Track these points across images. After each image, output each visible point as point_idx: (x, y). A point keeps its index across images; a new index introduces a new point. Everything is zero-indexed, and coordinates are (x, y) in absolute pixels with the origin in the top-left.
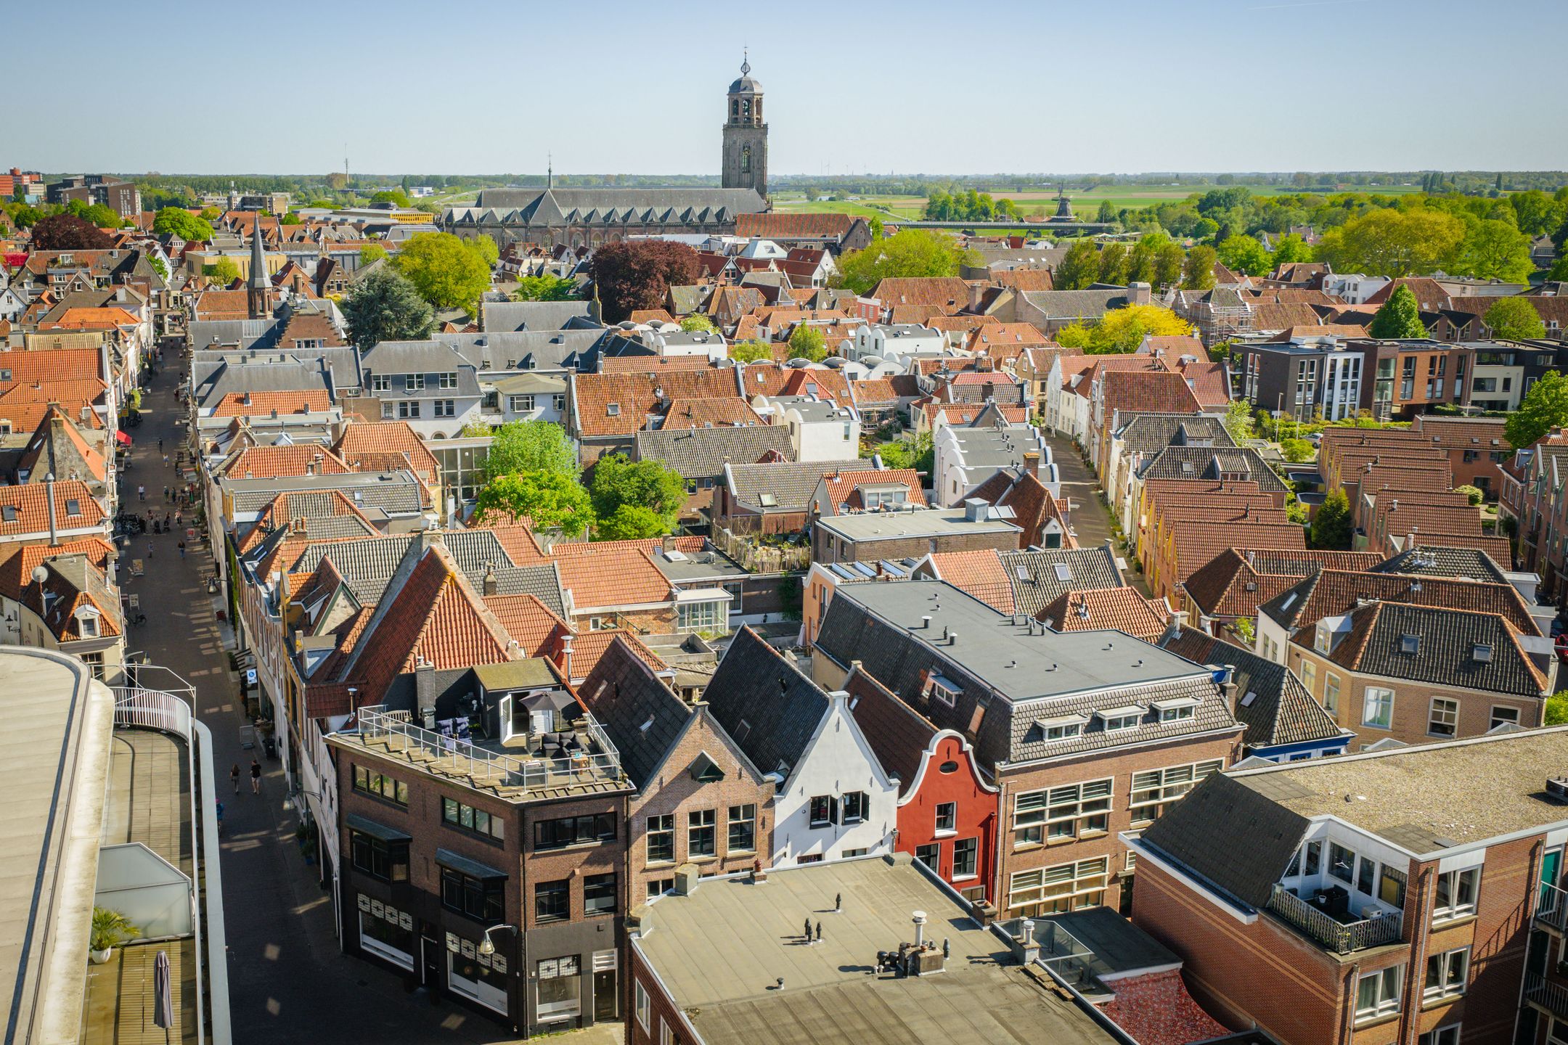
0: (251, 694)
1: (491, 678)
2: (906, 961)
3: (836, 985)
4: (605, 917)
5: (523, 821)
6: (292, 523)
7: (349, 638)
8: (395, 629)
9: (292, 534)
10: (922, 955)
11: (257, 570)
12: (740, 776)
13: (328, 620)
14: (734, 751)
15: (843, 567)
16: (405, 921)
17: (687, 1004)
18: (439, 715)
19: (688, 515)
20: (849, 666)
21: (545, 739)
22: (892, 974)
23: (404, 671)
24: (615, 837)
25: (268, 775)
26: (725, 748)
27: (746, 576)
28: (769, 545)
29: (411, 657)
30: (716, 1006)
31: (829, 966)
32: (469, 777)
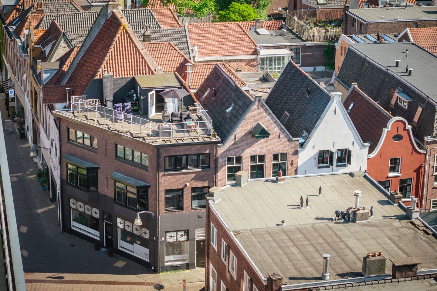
0: (11, 104)
1: (143, 82)
2: (349, 214)
3: (313, 225)
4: (202, 210)
5: (158, 155)
6: (35, 5)
7: (67, 63)
8: (92, 56)
9: (35, 11)
10: (357, 212)
11: (15, 31)
12: (279, 137)
13: (55, 55)
14: (276, 123)
15: (359, 37)
16: (95, 213)
17: (234, 229)
18: (115, 101)
19: (276, 12)
20: (350, 86)
21: (173, 115)
22: (342, 221)
23: (97, 77)
24: (209, 167)
25: (21, 146)
26: (271, 121)
27: (304, 43)
28: (320, 27)
29: (100, 70)
30: (249, 231)
31: (310, 217)
32: (130, 133)
